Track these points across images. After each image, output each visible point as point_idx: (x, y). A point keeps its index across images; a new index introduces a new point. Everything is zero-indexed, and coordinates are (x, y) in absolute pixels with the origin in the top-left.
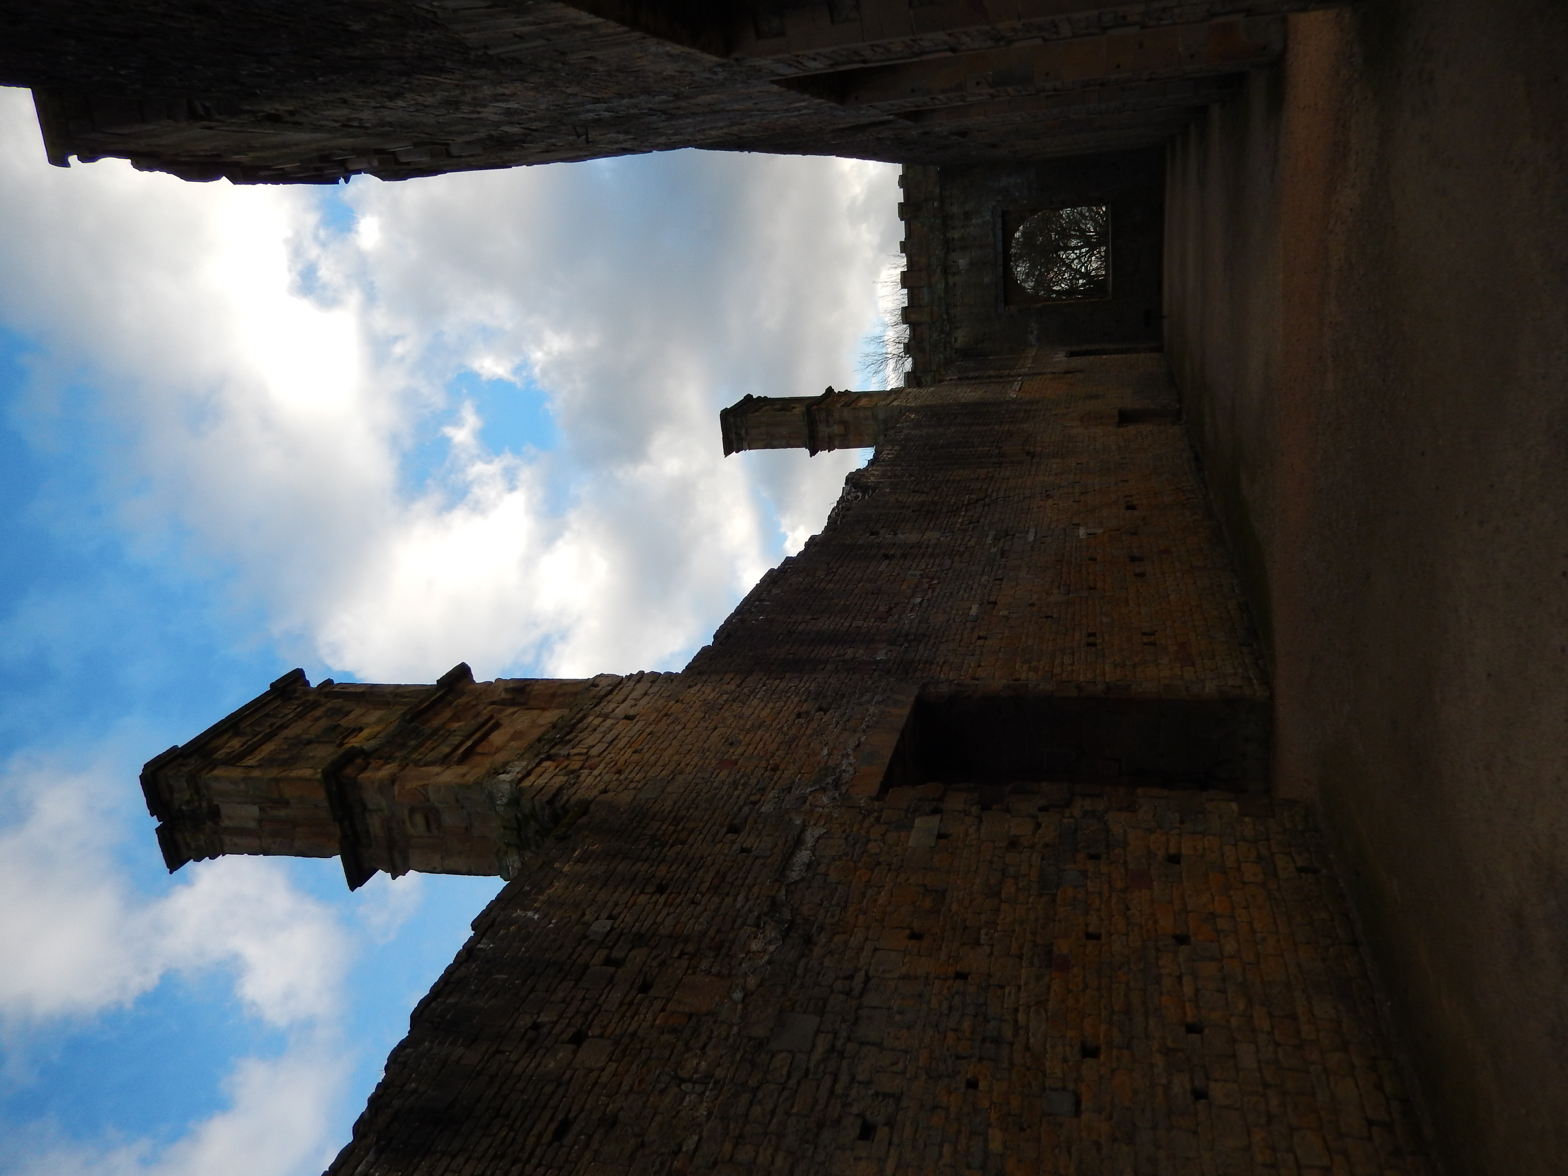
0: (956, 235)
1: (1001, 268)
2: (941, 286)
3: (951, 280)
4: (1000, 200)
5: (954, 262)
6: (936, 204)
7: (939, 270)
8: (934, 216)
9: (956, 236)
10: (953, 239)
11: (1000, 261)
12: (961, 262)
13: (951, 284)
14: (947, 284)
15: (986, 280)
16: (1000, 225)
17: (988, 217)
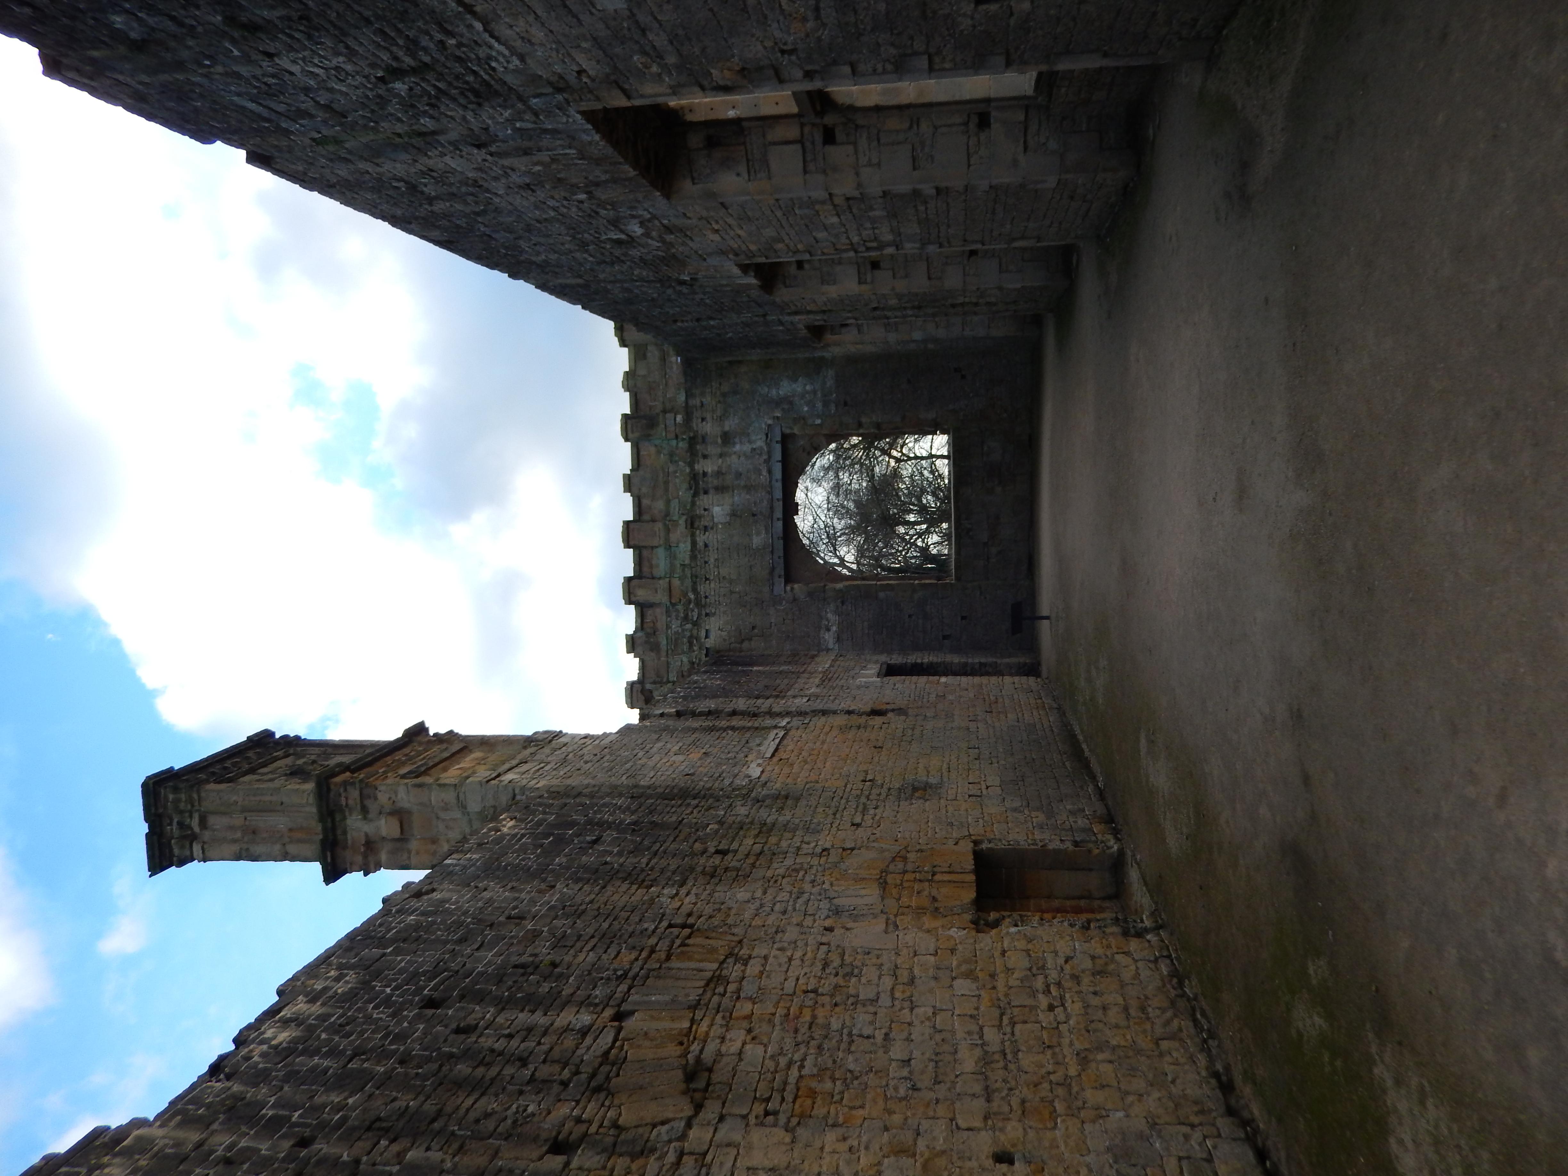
0: (709, 466)
1: (780, 524)
2: (685, 547)
3: (701, 539)
4: (778, 418)
5: (705, 510)
6: (679, 418)
7: (682, 522)
8: (677, 437)
9: (710, 470)
10: (705, 474)
11: (779, 513)
12: (717, 510)
13: (701, 544)
14: (694, 544)
15: (757, 541)
16: (778, 455)
17: (760, 443)
